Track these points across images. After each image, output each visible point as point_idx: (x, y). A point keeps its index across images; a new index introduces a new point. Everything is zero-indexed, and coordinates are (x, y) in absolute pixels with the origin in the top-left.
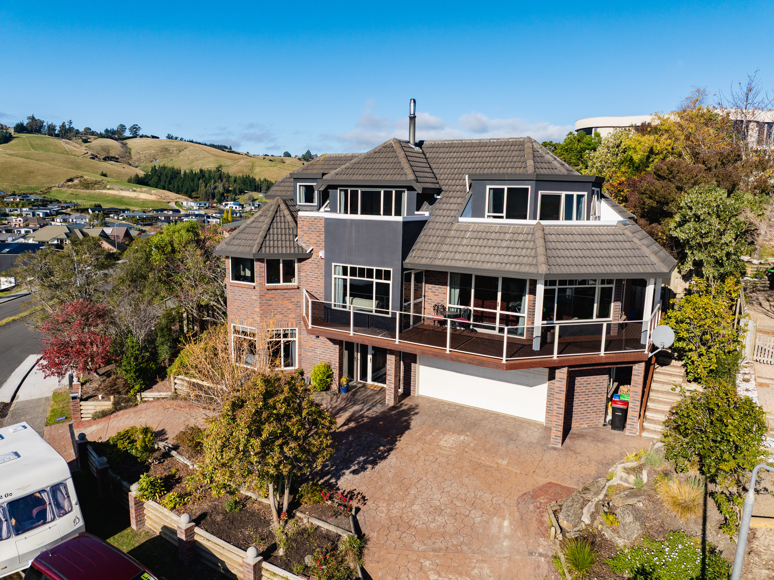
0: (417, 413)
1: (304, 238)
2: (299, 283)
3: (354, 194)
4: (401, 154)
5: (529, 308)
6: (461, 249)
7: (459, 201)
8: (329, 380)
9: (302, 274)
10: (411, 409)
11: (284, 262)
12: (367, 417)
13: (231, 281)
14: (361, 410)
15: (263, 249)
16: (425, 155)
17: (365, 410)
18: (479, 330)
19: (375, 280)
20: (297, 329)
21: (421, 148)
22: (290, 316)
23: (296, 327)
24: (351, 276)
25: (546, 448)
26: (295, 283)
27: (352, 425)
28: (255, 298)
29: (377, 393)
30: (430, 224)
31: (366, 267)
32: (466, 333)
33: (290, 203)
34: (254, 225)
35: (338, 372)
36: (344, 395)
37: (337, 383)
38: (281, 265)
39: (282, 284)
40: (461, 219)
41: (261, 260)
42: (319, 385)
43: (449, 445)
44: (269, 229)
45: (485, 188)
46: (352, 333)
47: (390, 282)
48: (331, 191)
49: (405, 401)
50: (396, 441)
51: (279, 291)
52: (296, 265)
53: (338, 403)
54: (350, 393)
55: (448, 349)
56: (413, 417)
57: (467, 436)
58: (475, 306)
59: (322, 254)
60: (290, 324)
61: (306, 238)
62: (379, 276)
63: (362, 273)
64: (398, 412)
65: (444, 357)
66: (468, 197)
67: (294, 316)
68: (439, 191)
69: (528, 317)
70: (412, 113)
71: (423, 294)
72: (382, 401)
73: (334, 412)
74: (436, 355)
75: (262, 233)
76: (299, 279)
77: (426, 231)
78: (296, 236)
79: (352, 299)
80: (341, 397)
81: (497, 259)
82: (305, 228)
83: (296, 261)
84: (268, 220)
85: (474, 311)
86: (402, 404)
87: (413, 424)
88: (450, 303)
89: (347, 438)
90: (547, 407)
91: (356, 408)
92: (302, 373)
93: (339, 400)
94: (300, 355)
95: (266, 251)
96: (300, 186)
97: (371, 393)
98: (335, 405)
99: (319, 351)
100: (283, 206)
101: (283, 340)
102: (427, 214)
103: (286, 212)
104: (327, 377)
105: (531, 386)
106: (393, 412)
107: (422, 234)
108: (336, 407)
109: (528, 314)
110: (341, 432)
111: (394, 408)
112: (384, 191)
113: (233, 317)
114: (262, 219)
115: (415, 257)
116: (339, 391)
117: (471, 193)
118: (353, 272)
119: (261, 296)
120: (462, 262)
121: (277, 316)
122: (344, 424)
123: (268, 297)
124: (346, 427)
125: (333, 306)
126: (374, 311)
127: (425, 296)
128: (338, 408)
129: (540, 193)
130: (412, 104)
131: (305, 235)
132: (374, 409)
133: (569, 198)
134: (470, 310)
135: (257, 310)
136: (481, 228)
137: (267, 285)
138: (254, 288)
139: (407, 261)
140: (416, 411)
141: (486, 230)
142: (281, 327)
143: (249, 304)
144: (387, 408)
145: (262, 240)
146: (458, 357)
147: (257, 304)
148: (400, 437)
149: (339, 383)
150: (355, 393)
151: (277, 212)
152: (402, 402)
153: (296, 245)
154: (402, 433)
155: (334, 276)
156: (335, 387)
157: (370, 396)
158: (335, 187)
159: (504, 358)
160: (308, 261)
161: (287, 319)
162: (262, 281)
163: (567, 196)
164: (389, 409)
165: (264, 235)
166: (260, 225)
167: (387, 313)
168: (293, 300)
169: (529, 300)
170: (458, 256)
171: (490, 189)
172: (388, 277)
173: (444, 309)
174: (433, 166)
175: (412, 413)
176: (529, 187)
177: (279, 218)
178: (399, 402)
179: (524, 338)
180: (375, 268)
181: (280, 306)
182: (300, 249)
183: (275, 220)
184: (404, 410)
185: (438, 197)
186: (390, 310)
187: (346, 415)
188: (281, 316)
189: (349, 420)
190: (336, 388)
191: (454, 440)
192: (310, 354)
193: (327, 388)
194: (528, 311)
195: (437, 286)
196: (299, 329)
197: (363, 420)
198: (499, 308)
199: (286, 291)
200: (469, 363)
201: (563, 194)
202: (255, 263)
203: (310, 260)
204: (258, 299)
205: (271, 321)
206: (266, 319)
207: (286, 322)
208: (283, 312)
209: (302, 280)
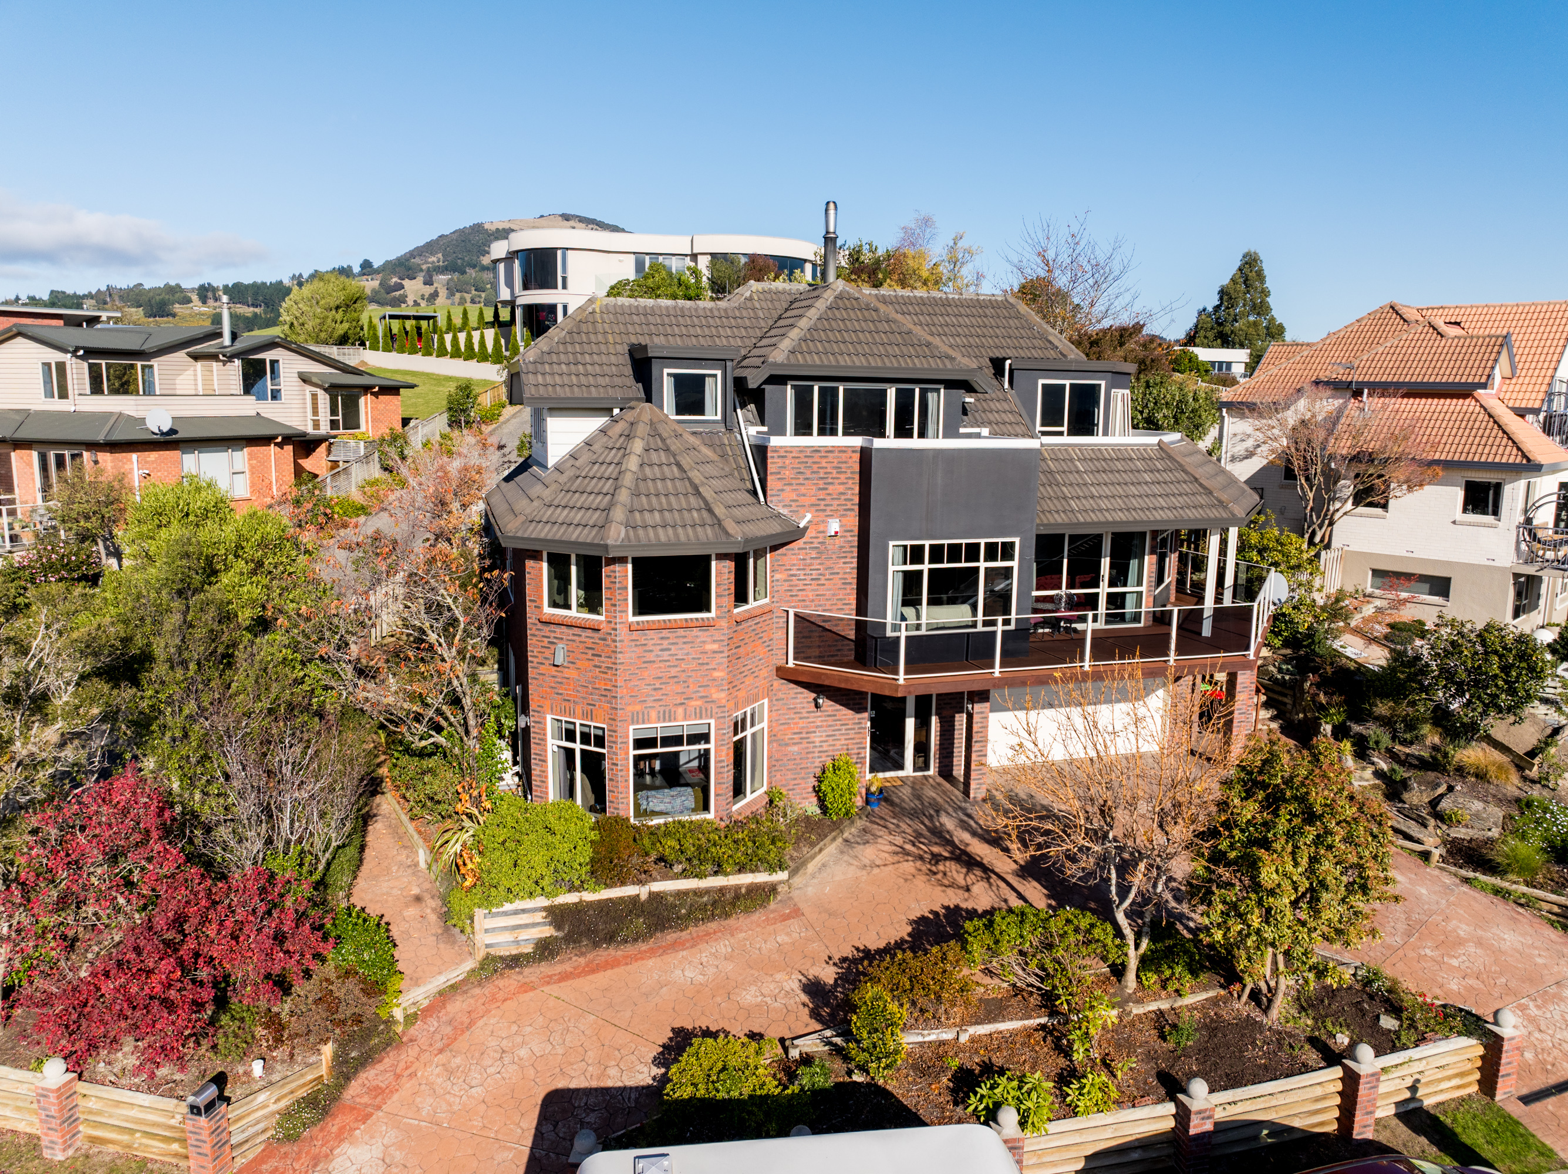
1: (785, 495)
2: (772, 596)
3: (828, 397)
4: (900, 316)
6: (1094, 491)
9: (776, 576)
11: (756, 554)
19: (982, 565)
20: (767, 701)
22: (761, 674)
23: (766, 696)
24: (931, 562)
26: (766, 599)
28: (715, 647)
31: (964, 541)
36: (880, 811)
37: (864, 791)
38: (751, 562)
39: (751, 604)
45: (1037, 384)
47: (1015, 564)
48: (768, 388)
51: (748, 622)
52: (767, 557)
55: (1087, 663)
58: (1068, 587)
60: (760, 693)
61: (789, 494)
62: (991, 555)
63: (954, 552)
67: (766, 674)
76: (771, 587)
80: (886, 817)
83: (770, 549)
84: (688, 461)
85: (1068, 595)
93: (893, 821)
96: (669, 375)
101: (749, 732)
112: (897, 390)
113: (639, 708)
118: (937, 554)
119: (729, 640)
121: (746, 682)
123: (737, 640)
125: (889, 628)
126: (980, 624)
131: (787, 488)
135: (721, 674)
137: (734, 611)
138: (711, 625)
143: (693, 665)
147: (720, 661)
149: (867, 791)
155: (891, 568)
158: (782, 380)
161: (756, 682)
165: (715, 495)
168: (765, 637)
172: (1009, 555)
176: (1103, 383)
179: (1142, 625)
180: (983, 542)
181: (750, 656)
186: (1014, 616)
188: (752, 678)
190: (860, 803)
192: (796, 748)
198: (1104, 583)
199: (755, 620)
202: (713, 563)
203: (801, 542)
204: (726, 649)
205: (740, 695)
206: (734, 692)
207: (756, 690)
208: (754, 669)
209: (776, 589)
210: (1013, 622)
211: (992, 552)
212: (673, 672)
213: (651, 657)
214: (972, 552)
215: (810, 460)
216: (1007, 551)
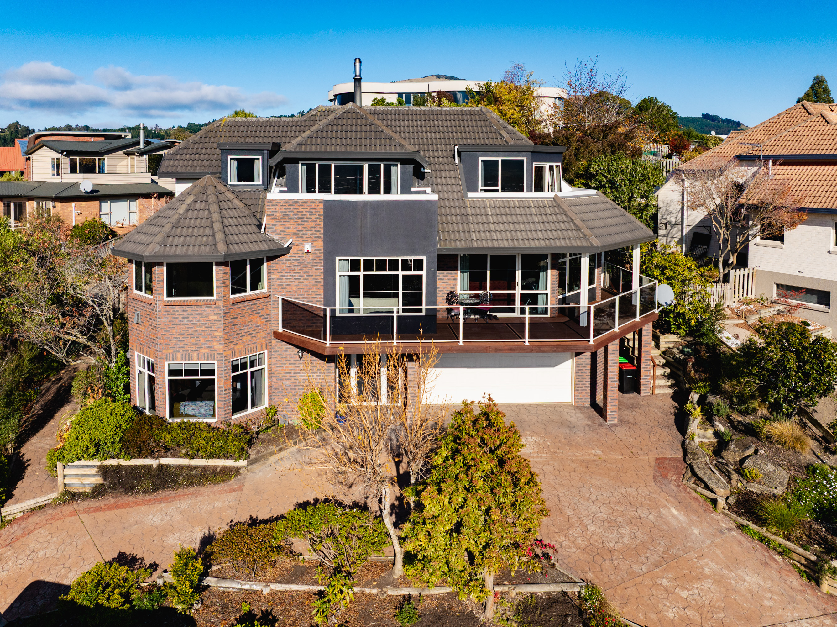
1: (275, 228)
2: (269, 288)
3: (325, 170)
5: (552, 284)
7: (453, 174)
9: (274, 276)
11: (252, 262)
13: (167, 299)
15: (230, 247)
19: (401, 273)
20: (266, 352)
22: (259, 335)
23: (265, 349)
24: (364, 270)
26: (262, 290)
28: (216, 317)
31: (387, 258)
38: (248, 267)
39: (249, 292)
40: (470, 195)
41: (218, 264)
45: (476, 160)
46: (395, 342)
47: (423, 273)
48: (288, 166)
51: (246, 304)
52: (265, 265)
58: (492, 289)
59: (308, 247)
60: (258, 347)
61: (279, 228)
63: (381, 265)
67: (264, 336)
69: (552, 294)
76: (269, 283)
79: (368, 300)
83: (265, 260)
85: (491, 294)
88: (462, 289)
94: (270, 387)
96: (231, 159)
99: (302, 377)
101: (249, 370)
103: (230, 195)
109: (551, 291)
112: (369, 165)
118: (369, 265)
119: (225, 314)
121: (244, 339)
123: (232, 314)
126: (400, 311)
131: (278, 224)
134: (487, 294)
135: (219, 334)
137: (232, 296)
138: (213, 303)
142: (247, 353)
143: (203, 328)
145: (224, 235)
147: (219, 326)
155: (338, 274)
160: (283, 258)
161: (255, 340)
162: (224, 293)
167: (420, 310)
168: (262, 313)
169: (552, 276)
171: (482, 161)
173: (456, 297)
176: (525, 159)
179: (549, 316)
180: (400, 259)
181: (247, 323)
182: (272, 243)
185: (425, 171)
186: (424, 306)
188: (249, 338)
192: (287, 382)
194: (552, 287)
196: (269, 352)
198: (518, 287)
199: (254, 302)
202: (214, 268)
203: (287, 256)
204: (222, 319)
205: (237, 347)
206: (231, 346)
207: (254, 345)
208: (251, 332)
209: (272, 284)
210: (424, 311)
211: (406, 266)
212: (191, 331)
213: (177, 321)
214: (394, 265)
215: (292, 208)
216: (418, 265)
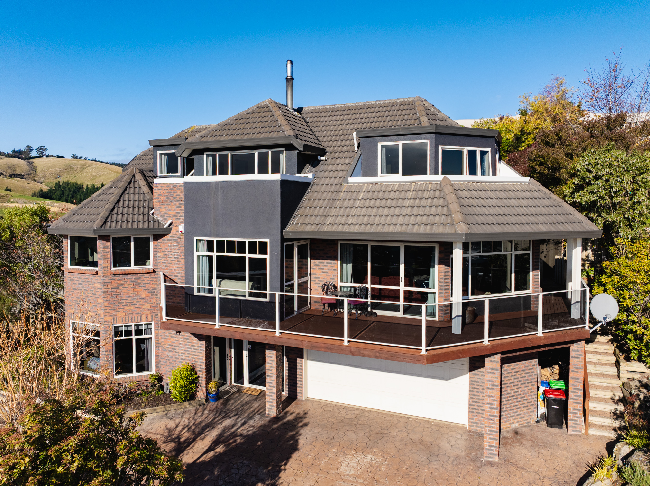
0: (306, 425)
1: (161, 210)
2: (156, 265)
3: (223, 159)
4: (278, 113)
5: (439, 282)
6: (354, 212)
7: (347, 161)
8: (193, 386)
9: (159, 254)
10: (298, 418)
11: (136, 240)
12: (241, 435)
13: (70, 267)
14: (233, 426)
15: (108, 224)
16: (304, 119)
17: (239, 424)
18: (379, 312)
19: (248, 256)
20: (153, 323)
21: (300, 114)
22: (144, 307)
23: (152, 320)
24: (217, 251)
25: (479, 465)
26: (150, 266)
27: (220, 449)
28: (97, 286)
29: (255, 400)
30: (314, 187)
31: (236, 240)
32: (363, 317)
33: (147, 174)
34: (101, 198)
35: (204, 376)
36: (212, 405)
37: (204, 389)
38: (132, 244)
39: (133, 267)
40: (351, 180)
41: (106, 238)
42: (180, 394)
43: (352, 472)
44: (118, 201)
45: (376, 146)
46: (217, 324)
47: (267, 257)
48: (196, 157)
49: (290, 408)
50: (280, 471)
51: (129, 277)
52: (152, 243)
53: (204, 417)
54: (221, 401)
55: (346, 338)
56: (302, 431)
57: (375, 454)
58: (373, 283)
59: (182, 228)
60: (143, 317)
62: (252, 250)
63: (231, 246)
64: (281, 425)
65: (341, 350)
66: (356, 156)
67: (149, 307)
68: (323, 152)
69: (440, 293)
70: (289, 74)
71: (309, 272)
72: (261, 411)
73: (197, 430)
74: (329, 349)
75: (109, 206)
76: (155, 260)
77: (310, 194)
78: (152, 209)
79: (220, 282)
80: (208, 409)
81: (401, 220)
82: (162, 198)
83: (151, 238)
84: (118, 192)
85: (373, 289)
86: (286, 413)
87: (302, 441)
88: (342, 281)
89: (212, 472)
90: (470, 405)
91: (228, 422)
92: (160, 379)
93: (206, 412)
94: (157, 356)
95: (111, 226)
96: (161, 154)
97: (247, 399)
98: (199, 420)
99: (180, 350)
100: (139, 177)
101: (134, 338)
102: (310, 176)
103: (142, 183)
104: (191, 383)
105: (447, 380)
106: (276, 426)
107: (305, 198)
108: (200, 423)
109: (440, 289)
110: (203, 462)
111: (276, 419)
112: (259, 153)
113: (72, 312)
114: (111, 191)
115: (297, 224)
116: (207, 400)
117: (359, 152)
118: (221, 246)
119: (105, 283)
120: (357, 226)
121: (127, 308)
122: (210, 449)
123: (114, 284)
124: (211, 454)
125: (195, 290)
126: (247, 295)
127: (311, 274)
128: (203, 424)
129: (441, 148)
130: (289, 65)
131: (162, 206)
132: (251, 422)
133: (472, 154)
134: (368, 288)
135: (101, 301)
136: (377, 188)
137: (113, 269)
138: (97, 273)
139: (287, 229)
140: (305, 421)
141: (383, 189)
142: (132, 322)
143: (91, 294)
144: (268, 419)
145: (107, 214)
146: (360, 349)
147: (100, 294)
148: (285, 464)
149: (207, 390)
150: (228, 400)
151: (130, 183)
152: (287, 409)
153: (151, 219)
154: (287, 458)
155: (196, 254)
156: (201, 395)
157: (247, 403)
158: (200, 152)
159: (424, 347)
160: (167, 237)
161: (139, 310)
162: (107, 265)
163: (469, 151)
164: (270, 421)
165: (111, 207)
166: (107, 197)
167: (265, 296)
168: (148, 287)
169: (440, 272)
170: (350, 220)
171: (382, 146)
172: (264, 251)
173: (335, 288)
174: (315, 129)
175: (300, 424)
176: (428, 141)
177: (132, 189)
178: (283, 409)
179: (436, 319)
180: (247, 240)
181: (130, 295)
182: (156, 224)
183: (127, 192)
184: (289, 421)
185: (322, 158)
186: (268, 292)
187: (213, 434)
188: (132, 308)
189: (216, 443)
190: (203, 397)
191: (358, 463)
192: (170, 354)
193: (192, 397)
194: (440, 286)
195: (325, 261)
196: (156, 324)
197: (235, 441)
198: (402, 283)
199: (138, 276)
200: (376, 357)
201: (465, 150)
202: (98, 242)
204: (102, 287)
205: (119, 314)
206: (111, 313)
207: (139, 315)
208: (135, 303)
209: (158, 261)
210: (268, 296)
212: (84, 296)
213: (75, 287)
214: (241, 246)
216: (263, 248)
